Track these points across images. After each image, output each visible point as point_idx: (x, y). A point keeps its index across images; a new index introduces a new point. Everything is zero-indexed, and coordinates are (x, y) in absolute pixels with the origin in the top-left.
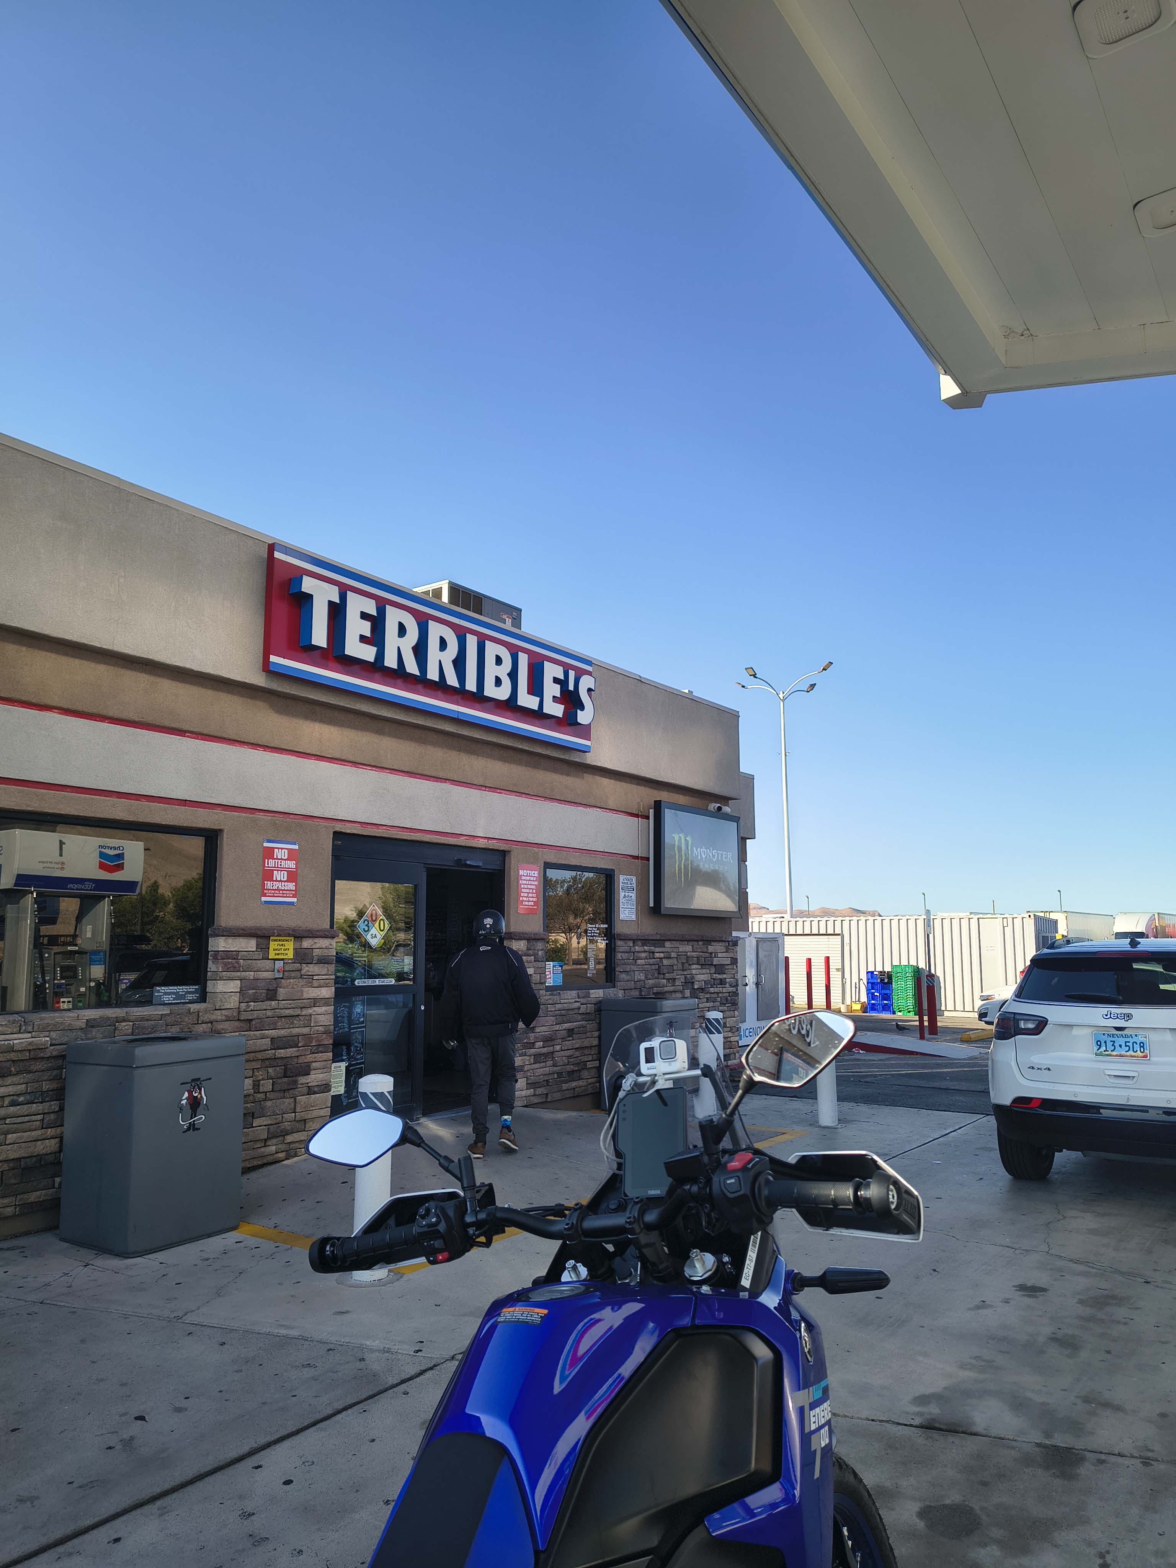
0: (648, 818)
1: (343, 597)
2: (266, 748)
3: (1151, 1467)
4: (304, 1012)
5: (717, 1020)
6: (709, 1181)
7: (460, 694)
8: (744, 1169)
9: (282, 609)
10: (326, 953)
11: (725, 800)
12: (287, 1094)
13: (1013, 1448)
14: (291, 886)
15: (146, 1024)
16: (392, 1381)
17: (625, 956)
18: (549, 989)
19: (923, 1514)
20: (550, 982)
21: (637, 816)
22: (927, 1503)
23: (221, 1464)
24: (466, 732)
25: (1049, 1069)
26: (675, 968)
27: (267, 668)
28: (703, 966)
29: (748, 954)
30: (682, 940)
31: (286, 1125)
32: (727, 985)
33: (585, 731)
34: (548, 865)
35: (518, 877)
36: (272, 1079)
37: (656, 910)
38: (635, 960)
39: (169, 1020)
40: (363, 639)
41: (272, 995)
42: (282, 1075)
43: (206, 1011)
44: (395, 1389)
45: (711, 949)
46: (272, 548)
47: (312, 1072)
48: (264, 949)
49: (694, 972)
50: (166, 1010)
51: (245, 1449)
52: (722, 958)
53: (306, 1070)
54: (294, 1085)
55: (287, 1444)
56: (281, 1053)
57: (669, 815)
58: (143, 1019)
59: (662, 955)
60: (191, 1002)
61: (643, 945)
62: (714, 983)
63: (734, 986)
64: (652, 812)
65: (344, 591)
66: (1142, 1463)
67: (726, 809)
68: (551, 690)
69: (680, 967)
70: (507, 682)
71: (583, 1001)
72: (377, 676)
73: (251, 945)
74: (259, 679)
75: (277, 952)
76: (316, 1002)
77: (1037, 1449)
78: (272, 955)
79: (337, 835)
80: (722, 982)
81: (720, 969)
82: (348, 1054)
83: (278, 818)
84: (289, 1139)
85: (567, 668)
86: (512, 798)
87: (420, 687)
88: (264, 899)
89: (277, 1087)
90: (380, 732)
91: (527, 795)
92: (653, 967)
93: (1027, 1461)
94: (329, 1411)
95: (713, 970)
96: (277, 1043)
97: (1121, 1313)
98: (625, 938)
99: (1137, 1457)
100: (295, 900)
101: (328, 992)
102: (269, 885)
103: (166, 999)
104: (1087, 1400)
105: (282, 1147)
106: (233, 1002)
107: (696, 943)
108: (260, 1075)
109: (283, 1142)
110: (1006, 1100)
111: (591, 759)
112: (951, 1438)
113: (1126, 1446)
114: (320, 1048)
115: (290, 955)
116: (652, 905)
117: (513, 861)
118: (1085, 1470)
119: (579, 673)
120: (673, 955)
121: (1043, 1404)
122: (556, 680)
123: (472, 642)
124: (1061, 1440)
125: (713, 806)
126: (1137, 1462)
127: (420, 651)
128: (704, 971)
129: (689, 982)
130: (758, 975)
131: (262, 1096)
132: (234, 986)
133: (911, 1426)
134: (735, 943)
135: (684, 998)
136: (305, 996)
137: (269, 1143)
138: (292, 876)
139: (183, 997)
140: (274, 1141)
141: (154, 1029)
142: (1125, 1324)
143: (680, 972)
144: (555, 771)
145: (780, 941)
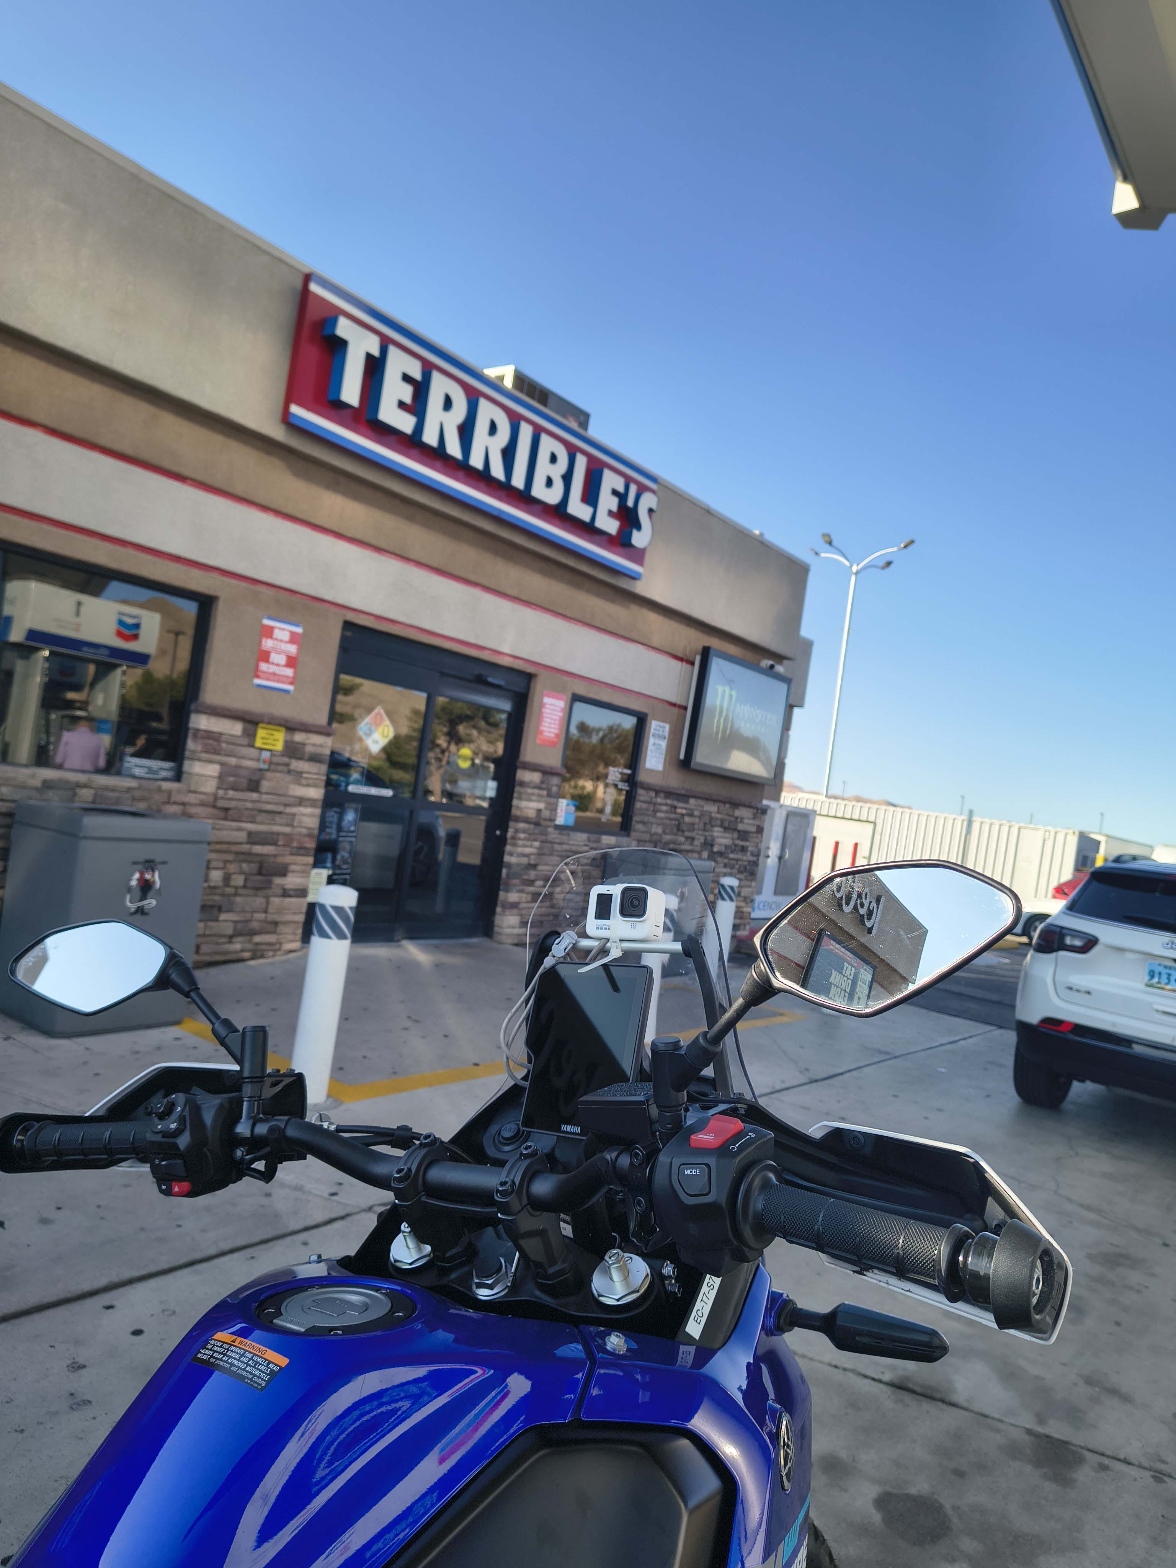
0: (692, 663)
1: (384, 351)
2: (278, 513)
3: (1164, 1485)
4: (289, 810)
5: (732, 888)
6: (652, 1155)
7: (504, 489)
8: (723, 1151)
9: (312, 353)
10: (319, 750)
11: (780, 658)
12: (260, 893)
13: (998, 1431)
14: (289, 672)
15: (111, 794)
16: (295, 1225)
17: (644, 806)
18: (558, 827)
19: (883, 1502)
20: (560, 821)
21: (681, 659)
22: (888, 1488)
23: (69, 1295)
24: (506, 534)
25: (1089, 993)
26: (696, 827)
27: (287, 419)
28: (726, 829)
29: (775, 826)
30: (708, 799)
31: (255, 925)
32: (749, 854)
33: (638, 556)
34: (576, 698)
35: (542, 705)
36: (244, 873)
37: (686, 764)
38: (655, 811)
39: (137, 794)
40: (402, 405)
41: (254, 786)
42: (255, 872)
43: (179, 792)
44: (294, 1237)
45: (737, 813)
46: (308, 278)
47: (290, 875)
48: (250, 735)
49: (715, 834)
50: (133, 784)
51: (103, 1282)
52: (748, 825)
53: (283, 872)
54: (268, 885)
55: (152, 1283)
56: (258, 849)
57: (716, 666)
58: (107, 788)
59: (684, 811)
60: (165, 779)
61: (666, 797)
62: (734, 848)
63: (756, 856)
64: (698, 659)
65: (385, 343)
66: (1153, 1477)
67: (779, 669)
68: (607, 502)
69: (701, 826)
70: (559, 485)
71: (592, 845)
72: (415, 452)
73: (236, 728)
74: (278, 433)
75: (265, 741)
76: (301, 801)
77: (1027, 1438)
78: (259, 743)
79: (348, 625)
80: (743, 849)
81: (744, 835)
82: (334, 860)
83: (283, 595)
84: (257, 939)
85: (628, 481)
86: (547, 618)
87: (461, 474)
88: (257, 681)
89: (249, 884)
90: (411, 519)
91: (564, 617)
92: (673, 822)
93: (1013, 1451)
94: (213, 1251)
95: (736, 835)
96: (254, 838)
97: (1135, 1277)
98: (648, 788)
99: (1145, 1468)
100: (290, 688)
101: (317, 793)
102: (263, 666)
103: (137, 771)
104: (1090, 1381)
105: (249, 946)
106: (210, 787)
107: (721, 805)
108: (232, 868)
109: (250, 942)
110: (1033, 1017)
111: (640, 588)
112: (926, 1405)
113: (1133, 1450)
114: (301, 850)
115: (279, 746)
116: (682, 757)
117: (538, 687)
118: (1084, 1475)
119: (642, 489)
120: (697, 813)
121: (1037, 1377)
122: (615, 492)
123: (526, 433)
124: (1057, 1429)
125: (766, 663)
126: (1147, 1474)
127: (466, 431)
128: (726, 835)
129: (708, 844)
130: (783, 849)
131: (232, 891)
132: (213, 770)
133: (880, 1381)
134: (764, 811)
135: (700, 858)
136: (291, 793)
137: (234, 940)
138: (291, 662)
139: (156, 772)
140: (240, 939)
141: (118, 801)
142: (1139, 1292)
143: (701, 832)
144: (599, 595)
145: (811, 818)
